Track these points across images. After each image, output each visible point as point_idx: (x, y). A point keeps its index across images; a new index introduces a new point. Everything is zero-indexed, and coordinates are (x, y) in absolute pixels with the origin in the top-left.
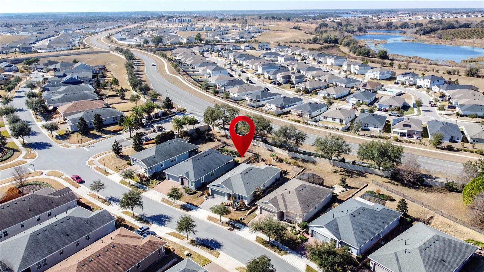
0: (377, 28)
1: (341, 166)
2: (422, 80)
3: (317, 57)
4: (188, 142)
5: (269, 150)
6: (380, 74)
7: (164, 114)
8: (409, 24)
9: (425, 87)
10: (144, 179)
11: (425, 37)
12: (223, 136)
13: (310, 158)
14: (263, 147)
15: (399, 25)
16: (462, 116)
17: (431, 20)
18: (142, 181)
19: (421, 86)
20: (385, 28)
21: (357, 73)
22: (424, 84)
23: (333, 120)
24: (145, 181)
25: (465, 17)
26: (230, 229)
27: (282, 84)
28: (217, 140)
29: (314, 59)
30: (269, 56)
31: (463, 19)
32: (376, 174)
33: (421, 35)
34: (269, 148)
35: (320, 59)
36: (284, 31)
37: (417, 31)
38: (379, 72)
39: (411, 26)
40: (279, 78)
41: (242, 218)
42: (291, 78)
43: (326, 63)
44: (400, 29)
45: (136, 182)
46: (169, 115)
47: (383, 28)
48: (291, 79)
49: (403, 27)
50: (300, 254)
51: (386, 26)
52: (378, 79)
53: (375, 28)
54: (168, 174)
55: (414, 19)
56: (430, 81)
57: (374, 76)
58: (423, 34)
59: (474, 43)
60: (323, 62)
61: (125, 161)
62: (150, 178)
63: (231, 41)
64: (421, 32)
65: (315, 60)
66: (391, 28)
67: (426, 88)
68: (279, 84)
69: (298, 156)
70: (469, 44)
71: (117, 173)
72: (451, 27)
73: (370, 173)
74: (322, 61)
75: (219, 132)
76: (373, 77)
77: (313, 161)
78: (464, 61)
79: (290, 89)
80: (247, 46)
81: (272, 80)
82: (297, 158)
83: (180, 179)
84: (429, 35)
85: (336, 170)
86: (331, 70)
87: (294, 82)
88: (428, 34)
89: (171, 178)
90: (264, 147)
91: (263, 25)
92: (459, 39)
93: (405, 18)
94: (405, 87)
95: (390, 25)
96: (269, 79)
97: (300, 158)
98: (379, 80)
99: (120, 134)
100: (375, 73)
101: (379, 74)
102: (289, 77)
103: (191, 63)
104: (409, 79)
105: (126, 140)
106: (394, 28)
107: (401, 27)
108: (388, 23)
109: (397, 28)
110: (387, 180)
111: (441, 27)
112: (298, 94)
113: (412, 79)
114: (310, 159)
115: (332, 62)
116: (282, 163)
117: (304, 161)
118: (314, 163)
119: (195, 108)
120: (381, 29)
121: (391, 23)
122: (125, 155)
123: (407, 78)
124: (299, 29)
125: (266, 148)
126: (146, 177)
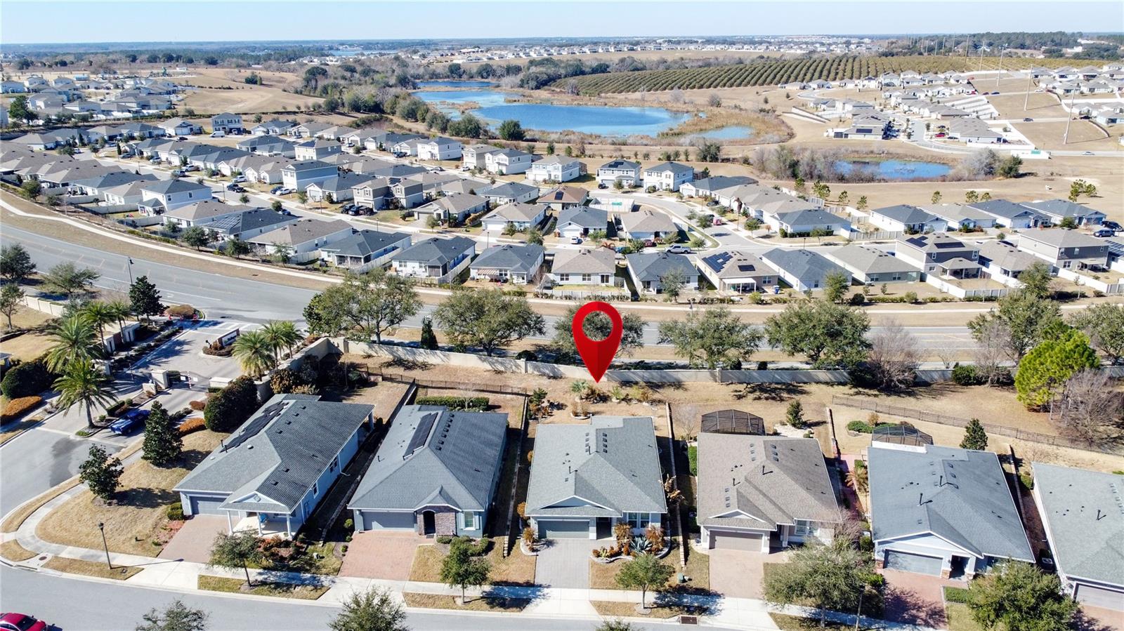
0: (432, 78)
1: (739, 379)
2: (654, 175)
3: (390, 143)
4: (320, 400)
5: (550, 377)
6: (564, 169)
7: (142, 333)
8: (494, 67)
9: (664, 187)
10: (285, 552)
11: (543, 94)
12: (389, 365)
13: (664, 375)
14: (526, 371)
15: (474, 70)
16: (793, 236)
17: (530, 58)
18: (282, 559)
19: (654, 187)
20: (448, 77)
21: (504, 172)
22: (661, 183)
23: (584, 279)
24: (292, 558)
25: (588, 52)
26: (685, 620)
27: (375, 210)
28: (383, 379)
29: (381, 149)
30: (267, 147)
31: (588, 57)
32: (817, 383)
33: (532, 89)
34: (547, 372)
35: (399, 147)
36: (230, 88)
37: (522, 81)
38: (560, 166)
39: (499, 73)
40: (363, 196)
41: (686, 578)
42: (394, 193)
43: (417, 156)
44: (480, 79)
45: (261, 571)
46: (157, 333)
47: (443, 78)
48: (393, 195)
49: (485, 74)
50: (905, 622)
51: (449, 74)
52: (560, 180)
53: (427, 77)
54: (362, 513)
55: (496, 58)
56: (672, 174)
57: (550, 175)
58: (537, 88)
59: (643, 100)
60: (409, 153)
61: (149, 509)
62: (303, 541)
63: (117, 114)
64: (533, 84)
65: (384, 150)
66: (460, 76)
67: (666, 190)
68: (370, 212)
69: (631, 375)
70: (635, 103)
71: (157, 560)
72: (579, 71)
73: (805, 383)
74: (403, 151)
75: (369, 356)
76: (547, 178)
77: (672, 380)
78: (663, 134)
79: (402, 221)
80: (181, 126)
81: (337, 203)
82: (632, 382)
83: (421, 518)
84: (549, 90)
85: (736, 391)
86: (442, 170)
87: (404, 202)
88: (546, 87)
89: (375, 524)
90: (530, 370)
91: (164, 74)
92: (610, 94)
93: (479, 55)
94: (624, 193)
95: (455, 71)
96: (332, 202)
97: (638, 379)
98: (563, 182)
99: (34, 424)
100: (550, 168)
101: (560, 168)
102: (387, 192)
103: (63, 179)
104: (625, 174)
105: (79, 438)
106: (465, 77)
107: (480, 74)
108: (450, 66)
109: (472, 77)
110: (846, 389)
111: (563, 72)
112: (435, 231)
113: (632, 174)
114: (664, 378)
115: (433, 151)
116: (609, 403)
117: (654, 386)
118: (678, 385)
119: (218, 302)
120: (440, 80)
121: (458, 67)
122: (133, 490)
123: (621, 173)
124: (262, 84)
125: (536, 373)
126: (287, 544)
